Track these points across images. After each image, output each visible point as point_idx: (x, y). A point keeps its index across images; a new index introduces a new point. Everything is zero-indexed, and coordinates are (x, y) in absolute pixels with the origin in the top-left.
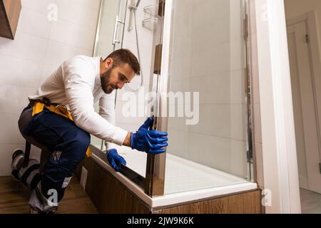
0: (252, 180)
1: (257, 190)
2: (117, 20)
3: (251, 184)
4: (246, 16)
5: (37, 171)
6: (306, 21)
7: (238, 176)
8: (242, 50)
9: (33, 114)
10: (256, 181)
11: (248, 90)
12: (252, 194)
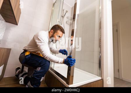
0: (100, 76)
1: (102, 79)
2: (58, 21)
3: (100, 77)
4: (101, 21)
5: (26, 75)
6: (117, 25)
7: (96, 75)
8: (99, 32)
9: (26, 55)
10: (101, 77)
11: (100, 46)
12: (100, 81)
